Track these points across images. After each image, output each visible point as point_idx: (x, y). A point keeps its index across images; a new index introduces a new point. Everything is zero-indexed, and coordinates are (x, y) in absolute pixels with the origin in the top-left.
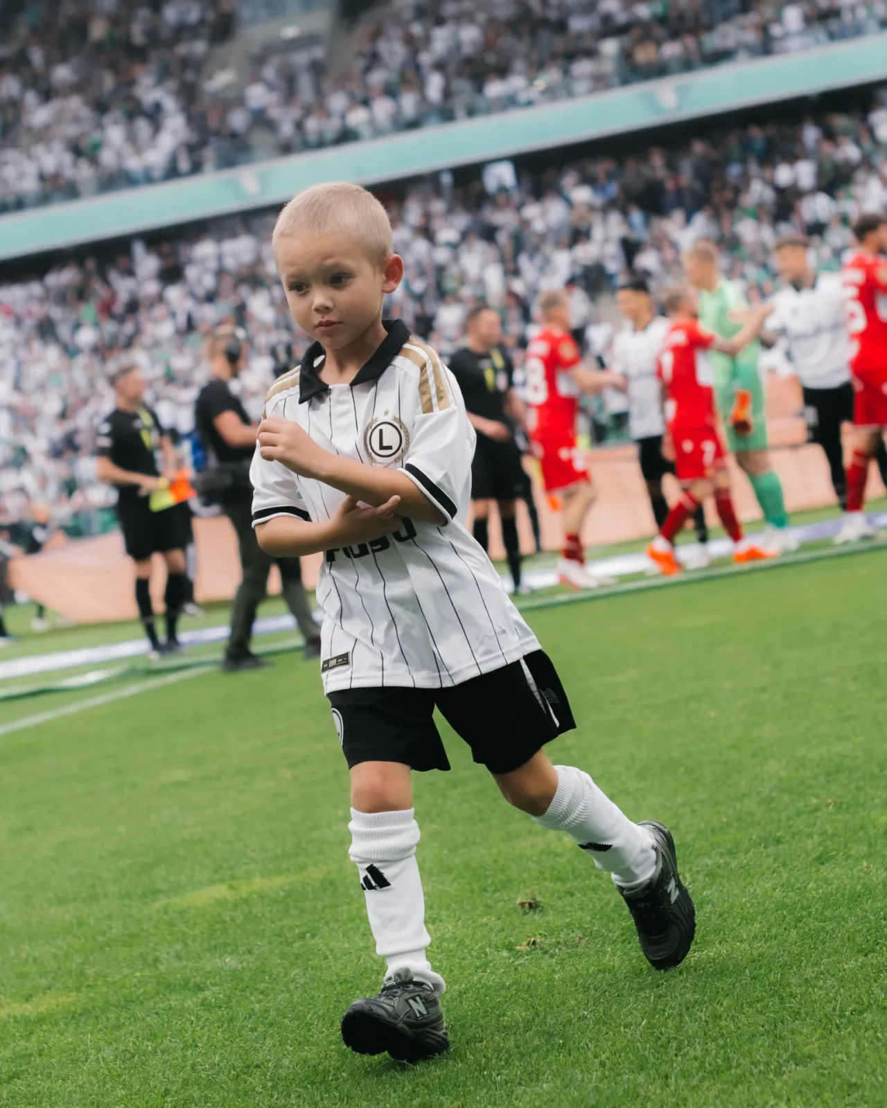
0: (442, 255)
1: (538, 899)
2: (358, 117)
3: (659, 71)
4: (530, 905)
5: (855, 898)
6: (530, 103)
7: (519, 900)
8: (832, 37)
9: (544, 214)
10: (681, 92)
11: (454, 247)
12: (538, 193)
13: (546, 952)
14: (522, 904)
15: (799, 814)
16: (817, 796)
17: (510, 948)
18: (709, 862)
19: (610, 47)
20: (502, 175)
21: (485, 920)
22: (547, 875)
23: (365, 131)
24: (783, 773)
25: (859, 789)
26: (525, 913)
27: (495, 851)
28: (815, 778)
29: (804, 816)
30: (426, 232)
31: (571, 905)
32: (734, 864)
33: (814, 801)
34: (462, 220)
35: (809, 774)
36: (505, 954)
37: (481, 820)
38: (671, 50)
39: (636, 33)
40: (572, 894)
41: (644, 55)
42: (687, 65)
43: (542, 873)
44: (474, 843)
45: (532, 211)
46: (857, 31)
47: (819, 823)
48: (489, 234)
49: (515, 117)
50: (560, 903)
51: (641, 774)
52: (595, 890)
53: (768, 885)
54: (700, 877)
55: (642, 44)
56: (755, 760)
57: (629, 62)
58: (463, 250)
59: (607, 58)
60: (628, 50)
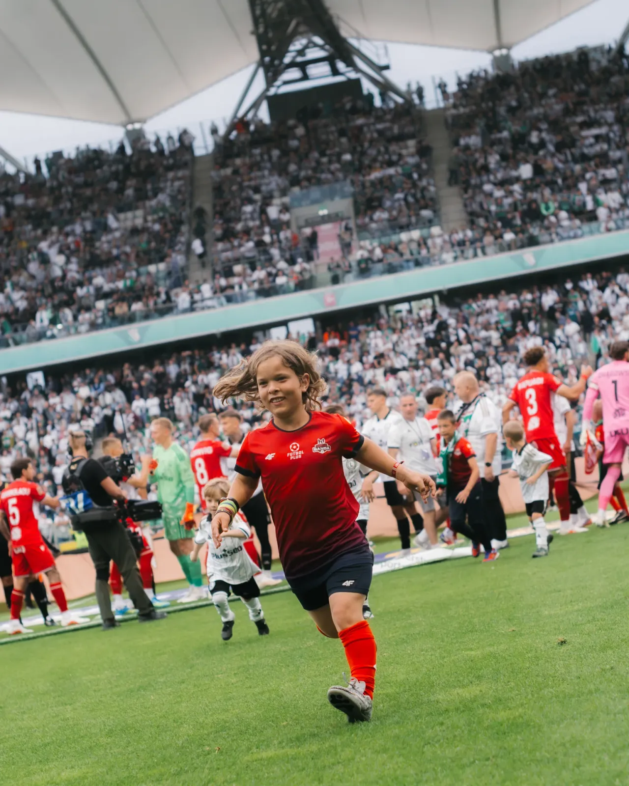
0: (2, 425)
3: (130, 319)
6: (53, 337)
8: (229, 300)
9: (62, 402)
10: (142, 332)
11: (9, 420)
12: (59, 391)
15: (198, 757)
16: (209, 745)
19: (101, 305)
20: (38, 378)
24: (191, 733)
25: (233, 741)
28: (208, 735)
29: (201, 758)
33: (208, 748)
34: (13, 405)
35: (206, 732)
37: (14, 764)
38: (137, 307)
39: (115, 297)
41: (121, 310)
42: (147, 316)
44: (8, 778)
45: (54, 400)
46: (244, 299)
47: (209, 762)
48: (28, 412)
49: (44, 344)
51: (110, 733)
55: (120, 304)
56: (175, 725)
57: (111, 314)
58: (14, 422)
59: (99, 311)
60: (110, 307)
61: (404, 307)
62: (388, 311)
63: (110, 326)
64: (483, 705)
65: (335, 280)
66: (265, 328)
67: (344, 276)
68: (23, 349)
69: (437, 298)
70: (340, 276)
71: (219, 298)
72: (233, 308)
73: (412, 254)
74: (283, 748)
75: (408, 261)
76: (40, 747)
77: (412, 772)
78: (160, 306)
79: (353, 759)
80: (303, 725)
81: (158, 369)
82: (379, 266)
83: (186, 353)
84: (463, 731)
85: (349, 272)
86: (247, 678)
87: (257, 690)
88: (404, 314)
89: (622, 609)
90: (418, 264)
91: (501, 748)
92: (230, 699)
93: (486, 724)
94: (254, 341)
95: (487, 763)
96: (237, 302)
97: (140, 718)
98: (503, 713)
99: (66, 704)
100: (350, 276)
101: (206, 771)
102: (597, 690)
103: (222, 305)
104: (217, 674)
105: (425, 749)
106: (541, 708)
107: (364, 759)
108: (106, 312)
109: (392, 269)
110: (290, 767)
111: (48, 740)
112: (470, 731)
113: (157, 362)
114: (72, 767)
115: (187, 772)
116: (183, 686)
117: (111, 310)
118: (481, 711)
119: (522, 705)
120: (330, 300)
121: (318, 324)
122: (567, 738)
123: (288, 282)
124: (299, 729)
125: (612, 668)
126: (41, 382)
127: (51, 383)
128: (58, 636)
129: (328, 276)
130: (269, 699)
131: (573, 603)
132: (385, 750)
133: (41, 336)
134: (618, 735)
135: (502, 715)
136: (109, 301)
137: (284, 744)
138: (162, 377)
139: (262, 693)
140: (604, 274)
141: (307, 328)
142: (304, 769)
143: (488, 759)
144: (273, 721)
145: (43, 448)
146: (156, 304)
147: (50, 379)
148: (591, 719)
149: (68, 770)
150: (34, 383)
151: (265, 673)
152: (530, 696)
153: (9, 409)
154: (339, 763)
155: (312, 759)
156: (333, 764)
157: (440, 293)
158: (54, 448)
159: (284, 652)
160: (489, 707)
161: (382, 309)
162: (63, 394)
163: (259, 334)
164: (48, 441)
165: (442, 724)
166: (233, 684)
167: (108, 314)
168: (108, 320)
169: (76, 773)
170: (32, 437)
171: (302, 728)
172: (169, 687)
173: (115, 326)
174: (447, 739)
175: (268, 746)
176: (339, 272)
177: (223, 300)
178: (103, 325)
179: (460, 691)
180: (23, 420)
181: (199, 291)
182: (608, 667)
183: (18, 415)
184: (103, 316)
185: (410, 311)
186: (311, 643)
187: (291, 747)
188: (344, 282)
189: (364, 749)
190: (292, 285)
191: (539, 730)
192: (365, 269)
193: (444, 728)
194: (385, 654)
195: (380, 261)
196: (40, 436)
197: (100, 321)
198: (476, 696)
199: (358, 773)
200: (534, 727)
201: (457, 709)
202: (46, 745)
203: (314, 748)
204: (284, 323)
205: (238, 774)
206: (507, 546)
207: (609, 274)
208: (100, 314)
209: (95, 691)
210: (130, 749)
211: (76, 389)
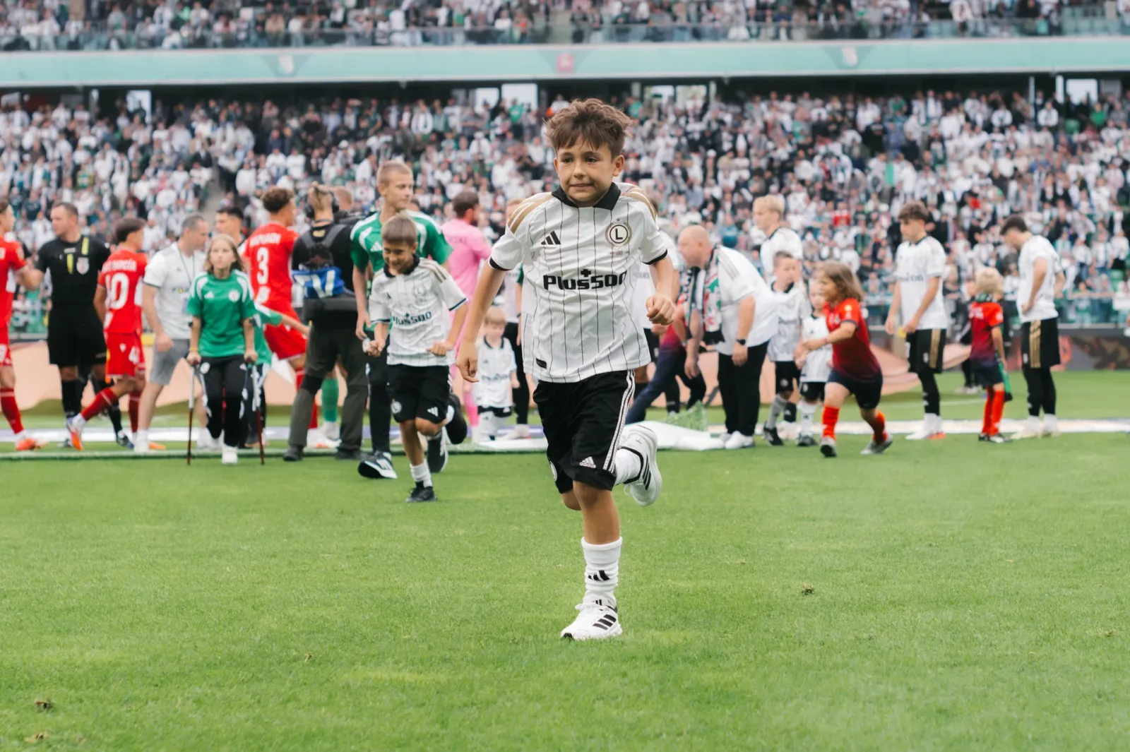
0: (80, 156)
1: (54, 701)
2: (28, 31)
3: (286, 40)
4: (45, 705)
5: (309, 738)
6: (174, 46)
7: (36, 700)
8: (426, 39)
9: (170, 138)
10: (298, 62)
11: (93, 151)
12: (169, 123)
13: (50, 746)
14: (39, 704)
15: (280, 663)
16: (296, 649)
17: (21, 738)
18: (198, 690)
19: (248, 14)
20: (144, 99)
21: (5, 712)
22: (65, 682)
23: (33, 44)
24: (275, 627)
25: (332, 649)
26: (40, 711)
27: (26, 655)
28: (298, 634)
29: (284, 664)
30: (71, 136)
31: (79, 710)
32: (219, 695)
33: (294, 653)
34: (101, 130)
35: (295, 630)
36: (16, 743)
37: (21, 629)
38: (296, 25)
39: (270, 6)
40: (81, 701)
41: (274, 25)
42: (308, 41)
43: (61, 680)
44: (11, 646)
45: (161, 134)
46: (448, 41)
47: (294, 672)
48: (122, 146)
49: (160, 55)
50: (70, 707)
51: (160, 610)
52: (101, 700)
53: (243, 716)
54: (190, 702)
55: (273, 17)
56: (254, 612)
57: (259, 28)
58: (98, 155)
59: (244, 21)
60: (260, 18)
61: (666, 91)
62: (642, 92)
63: (256, 45)
64: (685, 659)
65: (578, 37)
66: (471, 86)
67: (590, 34)
68: (131, 55)
69: (713, 87)
70: (586, 34)
71: (413, 33)
72: (429, 50)
73: (689, 19)
74: (400, 670)
75: (682, 29)
76: (61, 610)
77: (573, 734)
78: (327, 30)
79: (495, 702)
80: (432, 643)
81: (312, 116)
82: (642, 29)
83: (356, 102)
84: (651, 690)
85: (598, 29)
86: (364, 565)
87: (375, 583)
88: (664, 100)
89: (898, 559)
90: (697, 35)
91: (700, 722)
92: (334, 590)
93: (686, 684)
94: (450, 102)
95: (678, 739)
96: (437, 43)
97: (206, 595)
98: (710, 674)
99: (106, 558)
100: (598, 36)
101: (288, 684)
102: (845, 665)
103: (414, 44)
104: (323, 552)
105: (596, 706)
106: (765, 676)
107: (509, 704)
108: (252, 25)
109: (656, 36)
110: (405, 698)
111: (73, 603)
112: (661, 691)
113: (311, 107)
114: (101, 648)
115: (260, 680)
116: (273, 561)
117: (260, 23)
118: (681, 666)
119: (739, 667)
120: (565, 63)
121: (544, 94)
122: (794, 725)
123: (511, 29)
124: (426, 647)
125: (870, 638)
126: (147, 105)
127: (159, 110)
128: (110, 462)
129: (570, 29)
130: (390, 600)
131: (831, 540)
132: (540, 698)
133: (154, 43)
134: (866, 733)
135: (709, 677)
136: (260, 10)
137: (401, 665)
138: (314, 128)
139: (382, 590)
140: (949, 95)
141: (528, 96)
142: (423, 705)
143: (680, 734)
144: (391, 632)
145: (133, 198)
146: (322, 25)
147: (158, 103)
148: (832, 704)
149: (96, 650)
150: (137, 106)
151: (390, 562)
152: (751, 658)
153: (94, 135)
154: (473, 704)
155: (438, 692)
156: (465, 705)
157: (719, 81)
158: (150, 200)
159: (421, 537)
160: (693, 662)
161: (636, 89)
162: (173, 128)
163: (460, 94)
164: (142, 189)
165: (625, 675)
166: (342, 570)
167: (255, 28)
168: (254, 37)
169: (105, 656)
170: (121, 179)
171: (430, 648)
172: (254, 560)
173: (263, 46)
174: (629, 696)
175: (378, 665)
176: (584, 26)
177: (419, 37)
178: (246, 43)
179: (657, 634)
180: (112, 154)
181: (386, 19)
182: (865, 636)
183: (107, 146)
184: (248, 30)
185: (673, 99)
186: (461, 532)
187: (410, 671)
188: (588, 42)
189: (511, 692)
190: (517, 34)
191: (757, 707)
192: (622, 29)
193: (626, 680)
194: (560, 565)
195: (645, 22)
196: (131, 180)
197: (242, 36)
198: (677, 645)
199: (497, 723)
200: (750, 701)
201: (648, 659)
202: (69, 610)
203: (442, 678)
204: (497, 84)
205: (330, 696)
206: (753, 446)
207: (958, 96)
208: (245, 26)
209: (149, 547)
210: (186, 635)
211: (194, 124)
